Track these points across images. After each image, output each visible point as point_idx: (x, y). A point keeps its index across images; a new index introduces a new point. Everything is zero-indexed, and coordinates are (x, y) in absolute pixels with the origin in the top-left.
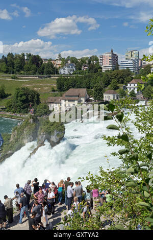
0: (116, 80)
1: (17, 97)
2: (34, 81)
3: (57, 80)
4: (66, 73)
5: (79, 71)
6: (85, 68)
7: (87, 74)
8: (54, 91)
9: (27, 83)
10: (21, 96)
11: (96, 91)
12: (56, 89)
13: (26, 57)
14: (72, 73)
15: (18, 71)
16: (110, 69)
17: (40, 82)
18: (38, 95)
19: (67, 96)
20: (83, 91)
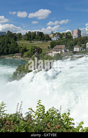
0: (80, 42)
1: (32, 50)
2: (39, 44)
3: (51, 43)
4: (55, 40)
5: (61, 39)
6: (64, 37)
7: (65, 40)
8: (49, 48)
9: (37, 45)
10: (33, 50)
11: (70, 46)
12: (50, 47)
13: (36, 34)
14: (58, 39)
15: (33, 39)
16: (77, 37)
17: (43, 44)
18: (41, 50)
19: (55, 49)
20: (63, 46)
